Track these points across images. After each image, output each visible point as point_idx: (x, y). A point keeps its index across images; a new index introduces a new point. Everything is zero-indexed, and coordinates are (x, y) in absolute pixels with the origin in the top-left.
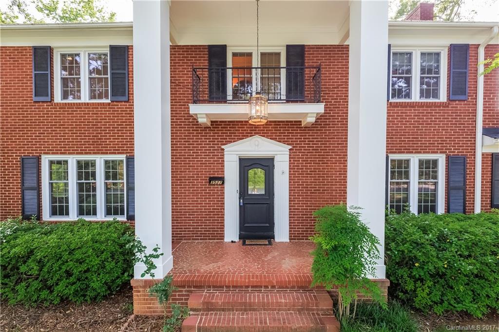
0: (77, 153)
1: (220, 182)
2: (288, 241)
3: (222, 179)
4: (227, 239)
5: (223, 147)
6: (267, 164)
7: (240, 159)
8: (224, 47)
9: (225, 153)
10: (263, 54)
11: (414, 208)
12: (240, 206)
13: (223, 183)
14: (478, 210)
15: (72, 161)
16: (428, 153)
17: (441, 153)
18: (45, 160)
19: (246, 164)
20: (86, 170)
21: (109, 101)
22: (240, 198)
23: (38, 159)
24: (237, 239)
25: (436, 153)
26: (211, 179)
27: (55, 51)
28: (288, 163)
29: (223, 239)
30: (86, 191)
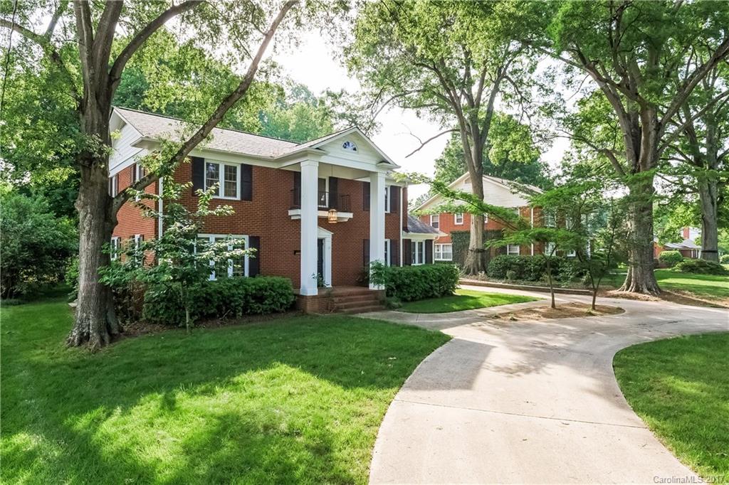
0: (215, 233)
3: (300, 252)
14: (401, 266)
15: (212, 238)
17: (388, 238)
21: (238, 199)
26: (296, 252)
28: (331, 242)
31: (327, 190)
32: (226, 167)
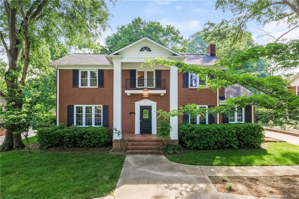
1: (134, 114)
2: (156, 134)
3: (134, 113)
4: (136, 133)
5: (135, 103)
6: (149, 108)
7: (140, 106)
8: (135, 70)
9: (135, 104)
10: (147, 72)
11: (198, 123)
12: (140, 122)
13: (135, 114)
14: (218, 123)
15: (84, 107)
16: (202, 105)
17: (206, 105)
18: (75, 106)
19: (142, 108)
20: (88, 110)
21: (97, 87)
22: (140, 120)
23: (73, 106)
24: (139, 133)
25: (205, 105)
26: (131, 113)
27: (79, 71)
28: (156, 108)
29: (135, 133)
30: (88, 117)
31: (154, 78)
32: (91, 72)
